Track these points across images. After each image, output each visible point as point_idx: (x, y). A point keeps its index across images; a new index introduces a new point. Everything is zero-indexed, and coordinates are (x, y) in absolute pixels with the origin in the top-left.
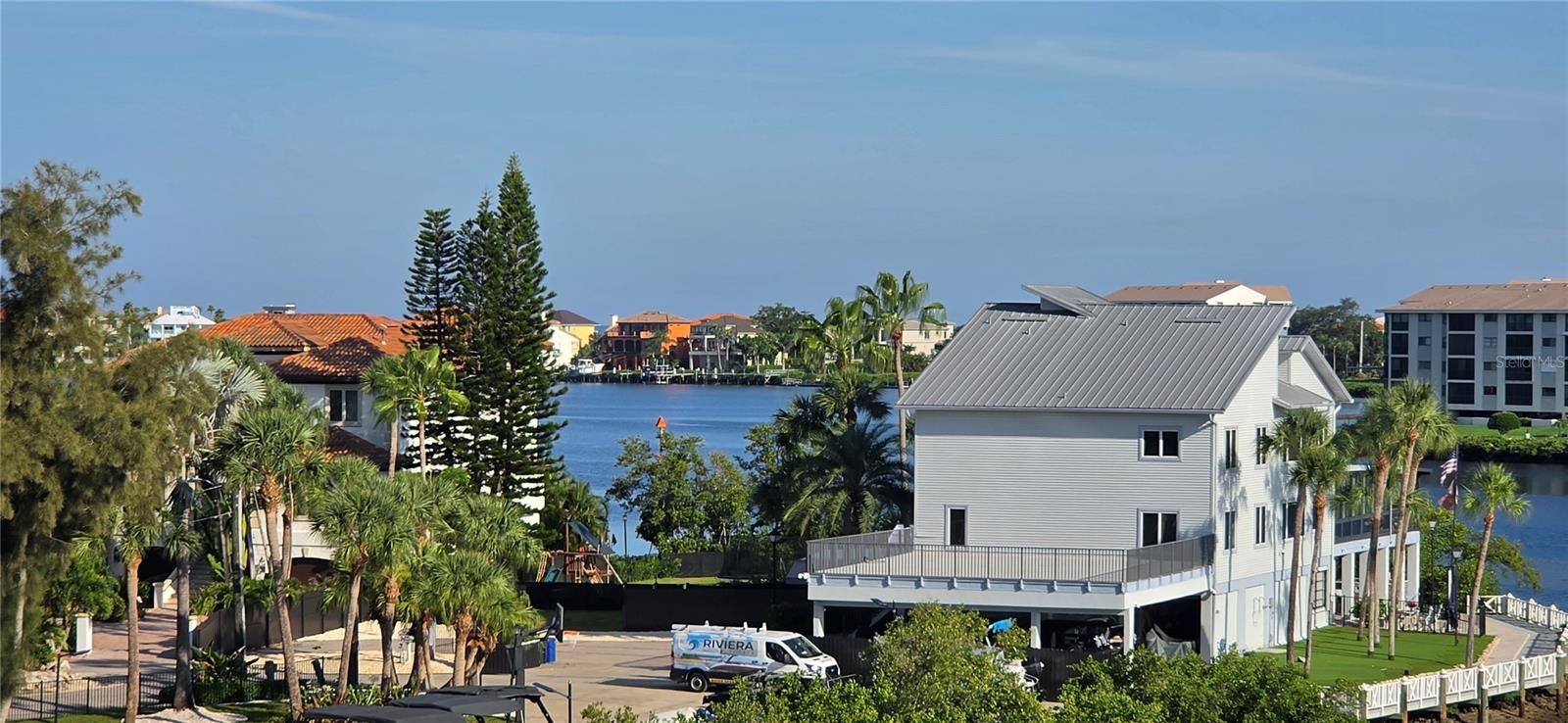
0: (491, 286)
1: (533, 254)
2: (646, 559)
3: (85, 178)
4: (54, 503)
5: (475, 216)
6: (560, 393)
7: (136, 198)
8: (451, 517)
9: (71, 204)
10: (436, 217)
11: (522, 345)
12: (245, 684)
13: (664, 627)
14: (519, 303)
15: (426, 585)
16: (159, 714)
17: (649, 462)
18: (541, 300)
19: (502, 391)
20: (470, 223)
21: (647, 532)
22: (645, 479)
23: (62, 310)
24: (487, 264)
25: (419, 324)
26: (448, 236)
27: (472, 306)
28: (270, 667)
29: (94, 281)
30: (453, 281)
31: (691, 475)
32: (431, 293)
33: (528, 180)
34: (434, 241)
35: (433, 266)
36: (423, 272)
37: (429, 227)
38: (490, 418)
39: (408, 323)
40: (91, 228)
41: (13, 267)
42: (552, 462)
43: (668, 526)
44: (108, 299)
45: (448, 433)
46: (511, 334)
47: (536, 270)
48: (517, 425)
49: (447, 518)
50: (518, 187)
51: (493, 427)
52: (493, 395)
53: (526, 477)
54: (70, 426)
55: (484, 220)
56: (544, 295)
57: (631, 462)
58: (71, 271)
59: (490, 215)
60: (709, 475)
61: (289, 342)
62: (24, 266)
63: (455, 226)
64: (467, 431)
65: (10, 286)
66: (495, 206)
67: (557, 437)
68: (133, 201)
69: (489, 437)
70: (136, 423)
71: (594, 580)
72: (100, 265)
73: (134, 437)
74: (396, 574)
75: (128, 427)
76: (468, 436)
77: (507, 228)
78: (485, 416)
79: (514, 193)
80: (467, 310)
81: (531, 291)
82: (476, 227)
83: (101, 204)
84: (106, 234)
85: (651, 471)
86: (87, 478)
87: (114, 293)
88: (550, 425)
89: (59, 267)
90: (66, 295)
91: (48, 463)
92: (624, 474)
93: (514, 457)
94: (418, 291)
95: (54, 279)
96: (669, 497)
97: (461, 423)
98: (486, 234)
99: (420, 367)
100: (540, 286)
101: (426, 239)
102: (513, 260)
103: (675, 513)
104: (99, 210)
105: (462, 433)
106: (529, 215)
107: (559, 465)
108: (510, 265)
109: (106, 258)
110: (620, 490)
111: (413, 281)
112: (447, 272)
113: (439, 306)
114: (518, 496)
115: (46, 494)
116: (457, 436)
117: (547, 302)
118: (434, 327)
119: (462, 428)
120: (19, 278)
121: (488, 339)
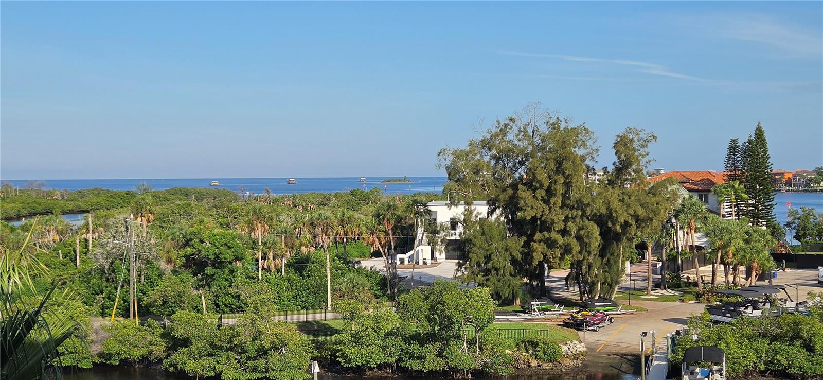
0: (752, 162)
1: (765, 152)
2: (798, 246)
3: (640, 131)
4: (634, 228)
5: (747, 140)
6: (775, 194)
7: (656, 137)
8: (747, 233)
9: (635, 139)
10: (734, 141)
11: (762, 180)
12: (681, 283)
13: (816, 267)
14: (761, 167)
15: (742, 253)
16: (656, 291)
17: (798, 216)
18: (768, 166)
19: (755, 194)
20: (745, 143)
21: (797, 238)
22: (797, 221)
23: (634, 171)
24: (751, 155)
25: (728, 174)
26: (738, 147)
27: (746, 168)
28: (688, 278)
29: (643, 161)
30: (740, 160)
31: (812, 220)
32: (732, 164)
33: (763, 129)
34: (733, 148)
35: (733, 156)
36: (730, 158)
37: (732, 144)
38: (752, 202)
39: (725, 173)
40: (643, 146)
41: (619, 158)
42: (772, 216)
43: (805, 236)
44: (646, 167)
45: (738, 207)
46: (759, 176)
47: (766, 157)
48: (761, 204)
49: (746, 233)
50: (761, 131)
51: (753, 205)
52: (753, 195)
53: (763, 220)
54: (637, 204)
55: (750, 142)
56: (769, 164)
57: (792, 216)
58: (637, 159)
59: (752, 140)
60: (818, 220)
61: (685, 179)
62: (623, 157)
63: (740, 143)
64: (744, 206)
65: (618, 164)
66: (753, 137)
67: (774, 208)
68: (655, 137)
69: (751, 208)
70: (657, 204)
71: (784, 252)
72: (643, 157)
73: (658, 208)
74: (731, 250)
75: (655, 205)
76: (744, 208)
77: (757, 144)
78: (750, 202)
79: (759, 133)
80: (744, 169)
81: (765, 163)
82: (747, 144)
83: (645, 139)
84: (647, 148)
85: (799, 219)
86: (643, 220)
87: (648, 165)
88: (771, 205)
89: (634, 157)
90: (634, 167)
91: (632, 216)
92: (789, 220)
93: (760, 214)
94: (728, 164)
95: (632, 161)
96: (805, 227)
97: (742, 204)
98: (750, 146)
99: (733, 187)
100: (768, 162)
101: (731, 147)
102: (759, 154)
103: (807, 232)
104: (645, 141)
105: (743, 207)
106: (764, 140)
107: (774, 217)
108: (758, 155)
109: (645, 155)
110: (788, 224)
111: (727, 161)
112: (737, 158)
113: (735, 168)
114: (761, 226)
115: (631, 225)
116: (741, 208)
117: (770, 167)
118: (733, 174)
119: (743, 206)
120: (621, 162)
121: (751, 178)
